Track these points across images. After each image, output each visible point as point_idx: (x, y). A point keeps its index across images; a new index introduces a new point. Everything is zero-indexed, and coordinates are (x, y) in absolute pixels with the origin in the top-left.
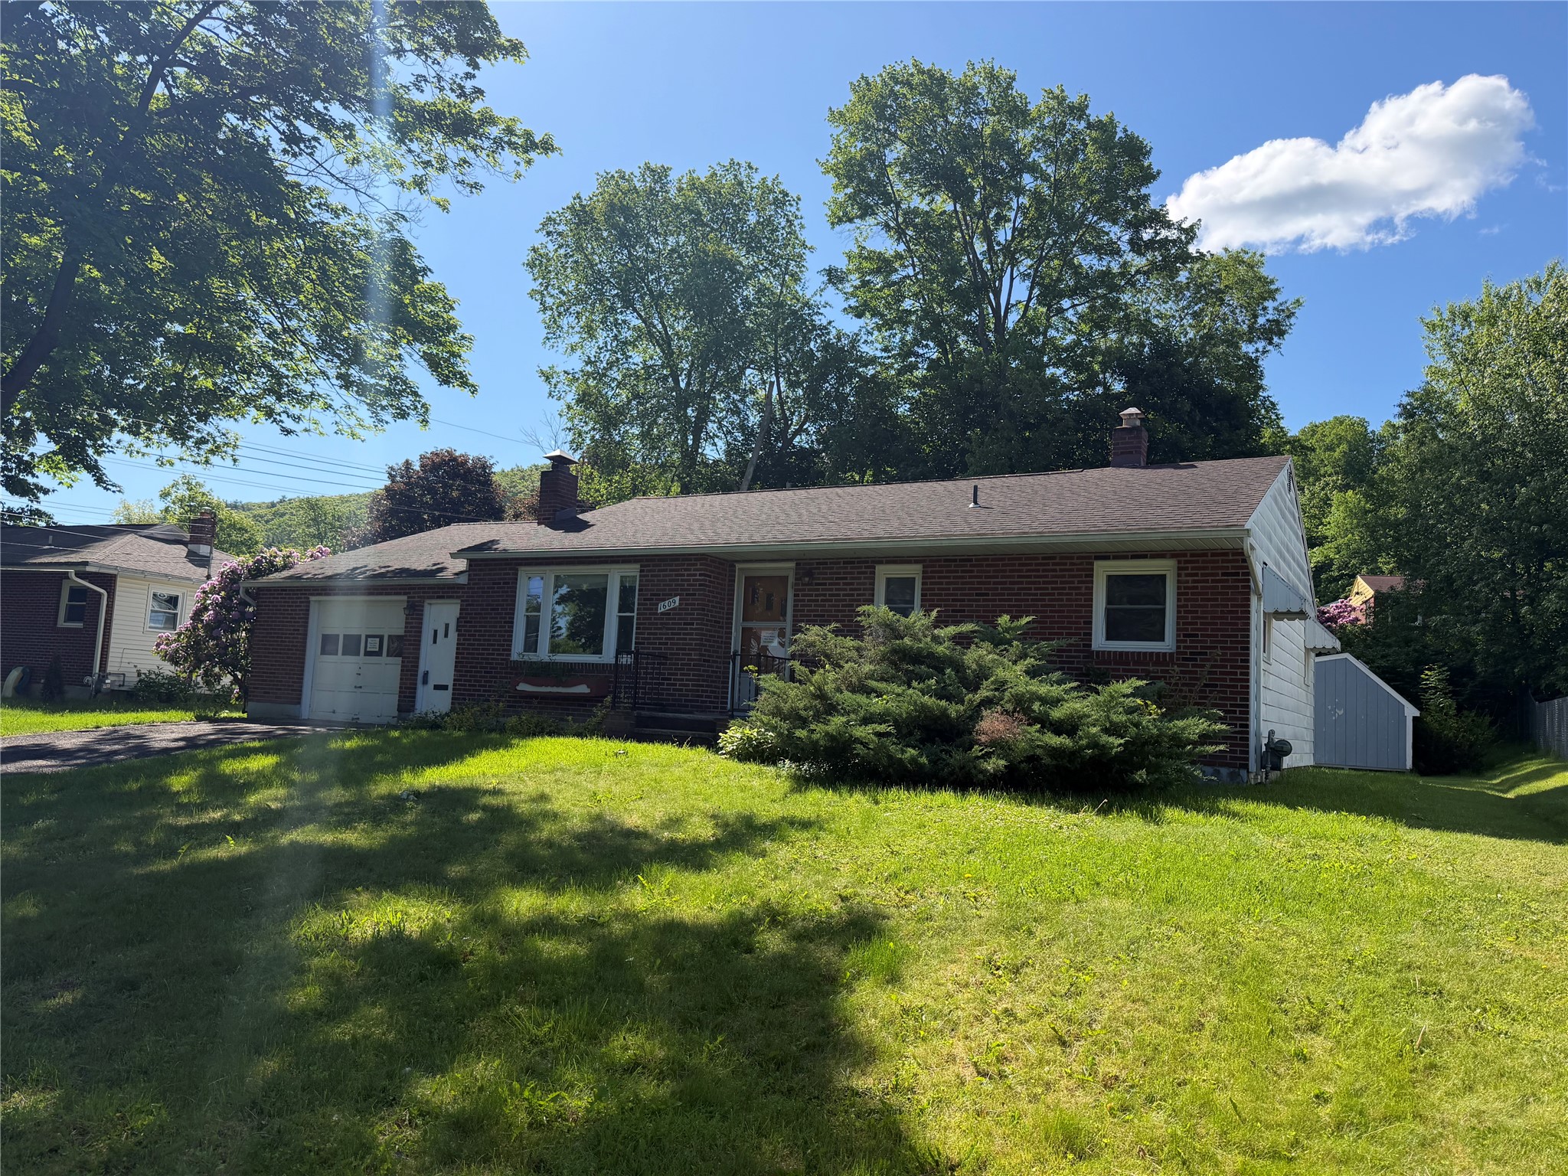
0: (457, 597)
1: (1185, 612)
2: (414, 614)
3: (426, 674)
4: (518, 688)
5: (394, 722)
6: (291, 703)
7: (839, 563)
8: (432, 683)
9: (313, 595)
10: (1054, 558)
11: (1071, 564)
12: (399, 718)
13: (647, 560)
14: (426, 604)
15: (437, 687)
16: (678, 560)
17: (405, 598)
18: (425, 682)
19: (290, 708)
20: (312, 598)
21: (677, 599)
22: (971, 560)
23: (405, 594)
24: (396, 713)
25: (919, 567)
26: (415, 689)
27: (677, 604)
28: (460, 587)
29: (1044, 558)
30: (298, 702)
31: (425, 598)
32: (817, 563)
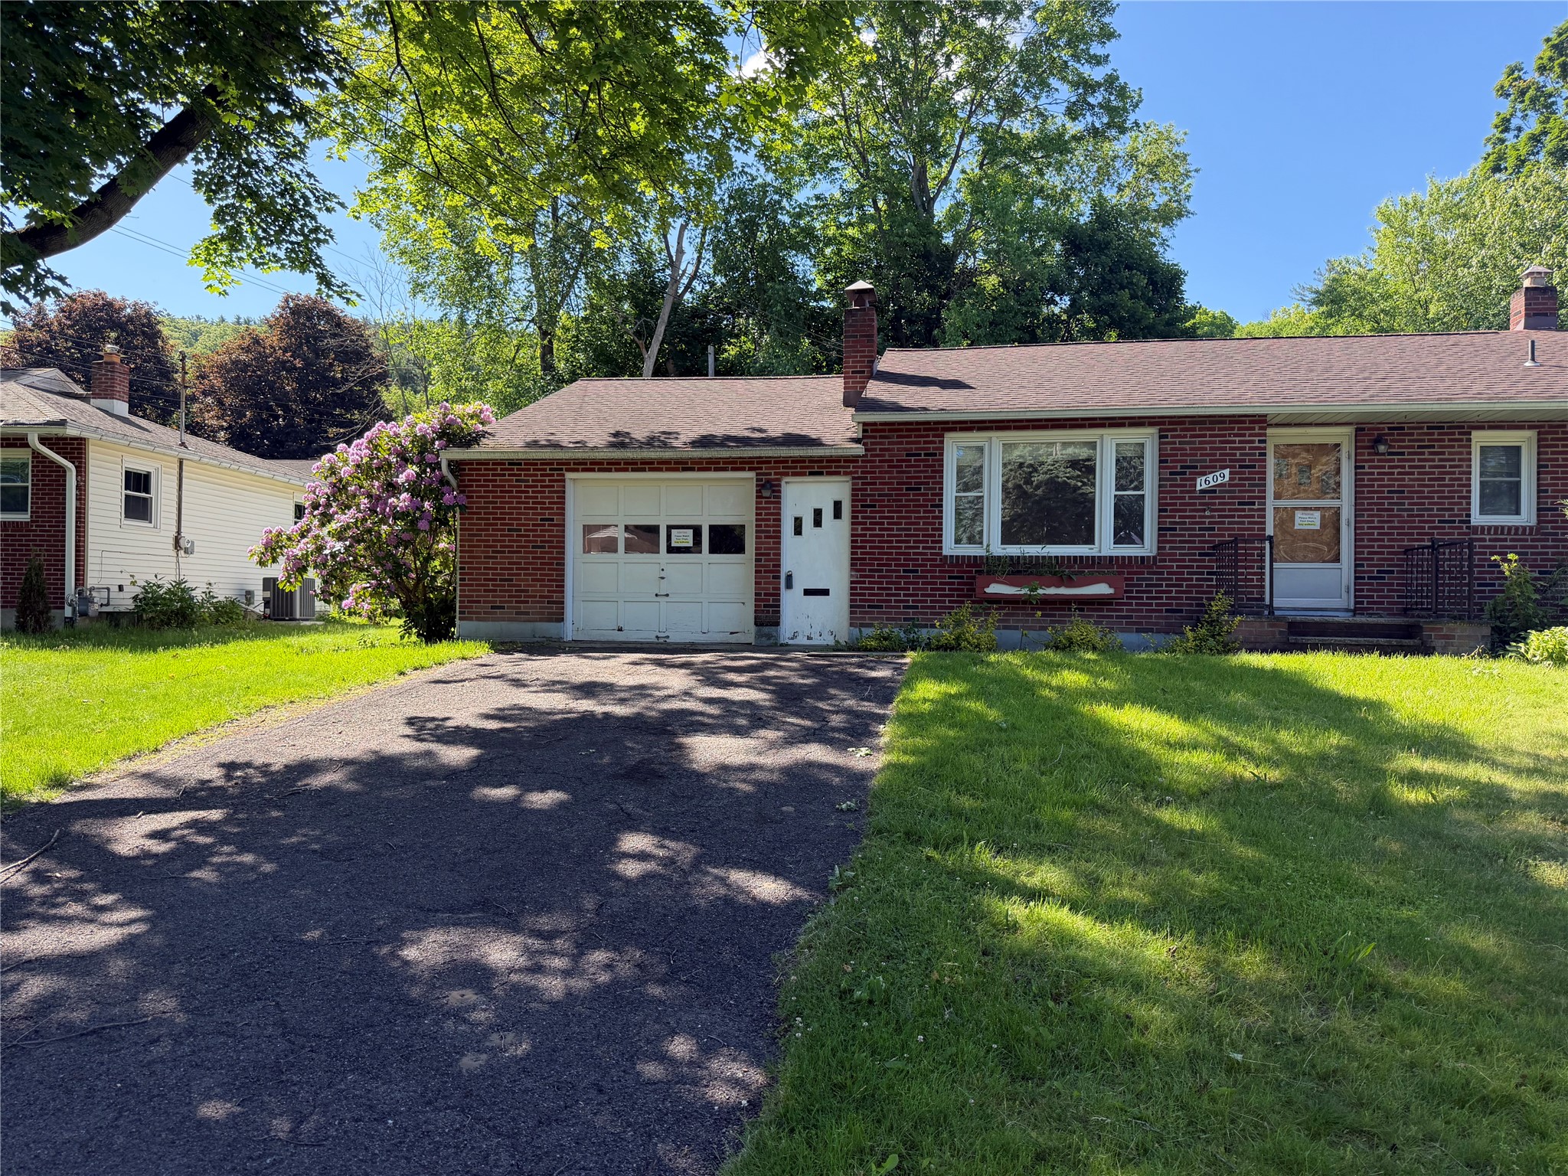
0: (846, 474)
2: (768, 494)
3: (789, 578)
4: (988, 590)
5: (750, 638)
6: (550, 620)
7: (1422, 428)
8: (799, 586)
9: (568, 470)
12: (759, 635)
13: (1170, 423)
14: (783, 483)
15: (808, 592)
16: (1224, 422)
17: (752, 475)
18: (789, 585)
19: (549, 628)
20: (569, 475)
21: (1227, 472)
23: (750, 469)
24: (753, 628)
25: (1531, 434)
26: (777, 595)
27: (1227, 479)
28: (852, 460)
30: (560, 619)
31: (787, 474)
32: (1389, 429)
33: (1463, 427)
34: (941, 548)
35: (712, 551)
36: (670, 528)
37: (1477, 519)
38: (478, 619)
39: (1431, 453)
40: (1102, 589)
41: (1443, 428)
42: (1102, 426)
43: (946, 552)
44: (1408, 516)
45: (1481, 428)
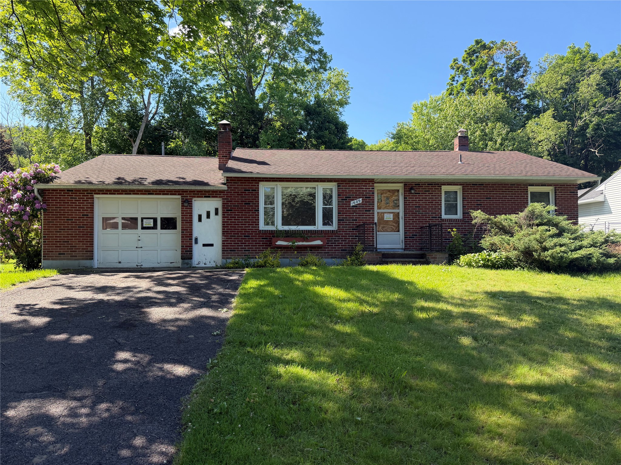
0: (220, 197)
1: (559, 205)
3: (196, 239)
4: (277, 243)
5: (179, 265)
6: (87, 259)
7: (426, 184)
8: (201, 243)
9: (95, 194)
10: (515, 185)
11: (521, 187)
12: (183, 264)
13: (341, 181)
14: (193, 200)
15: (204, 245)
16: (360, 181)
18: (196, 242)
20: (95, 196)
21: (361, 199)
22: (483, 185)
24: (180, 260)
25: (460, 187)
27: (361, 202)
28: (222, 191)
30: (92, 258)
31: (195, 197)
32: (415, 184)
33: (439, 184)
34: (259, 227)
35: (162, 229)
36: (142, 219)
37: (444, 216)
38: (52, 259)
39: (429, 193)
40: (318, 242)
41: (432, 184)
42: (317, 181)
43: (261, 228)
44: (422, 215)
45: (443, 185)
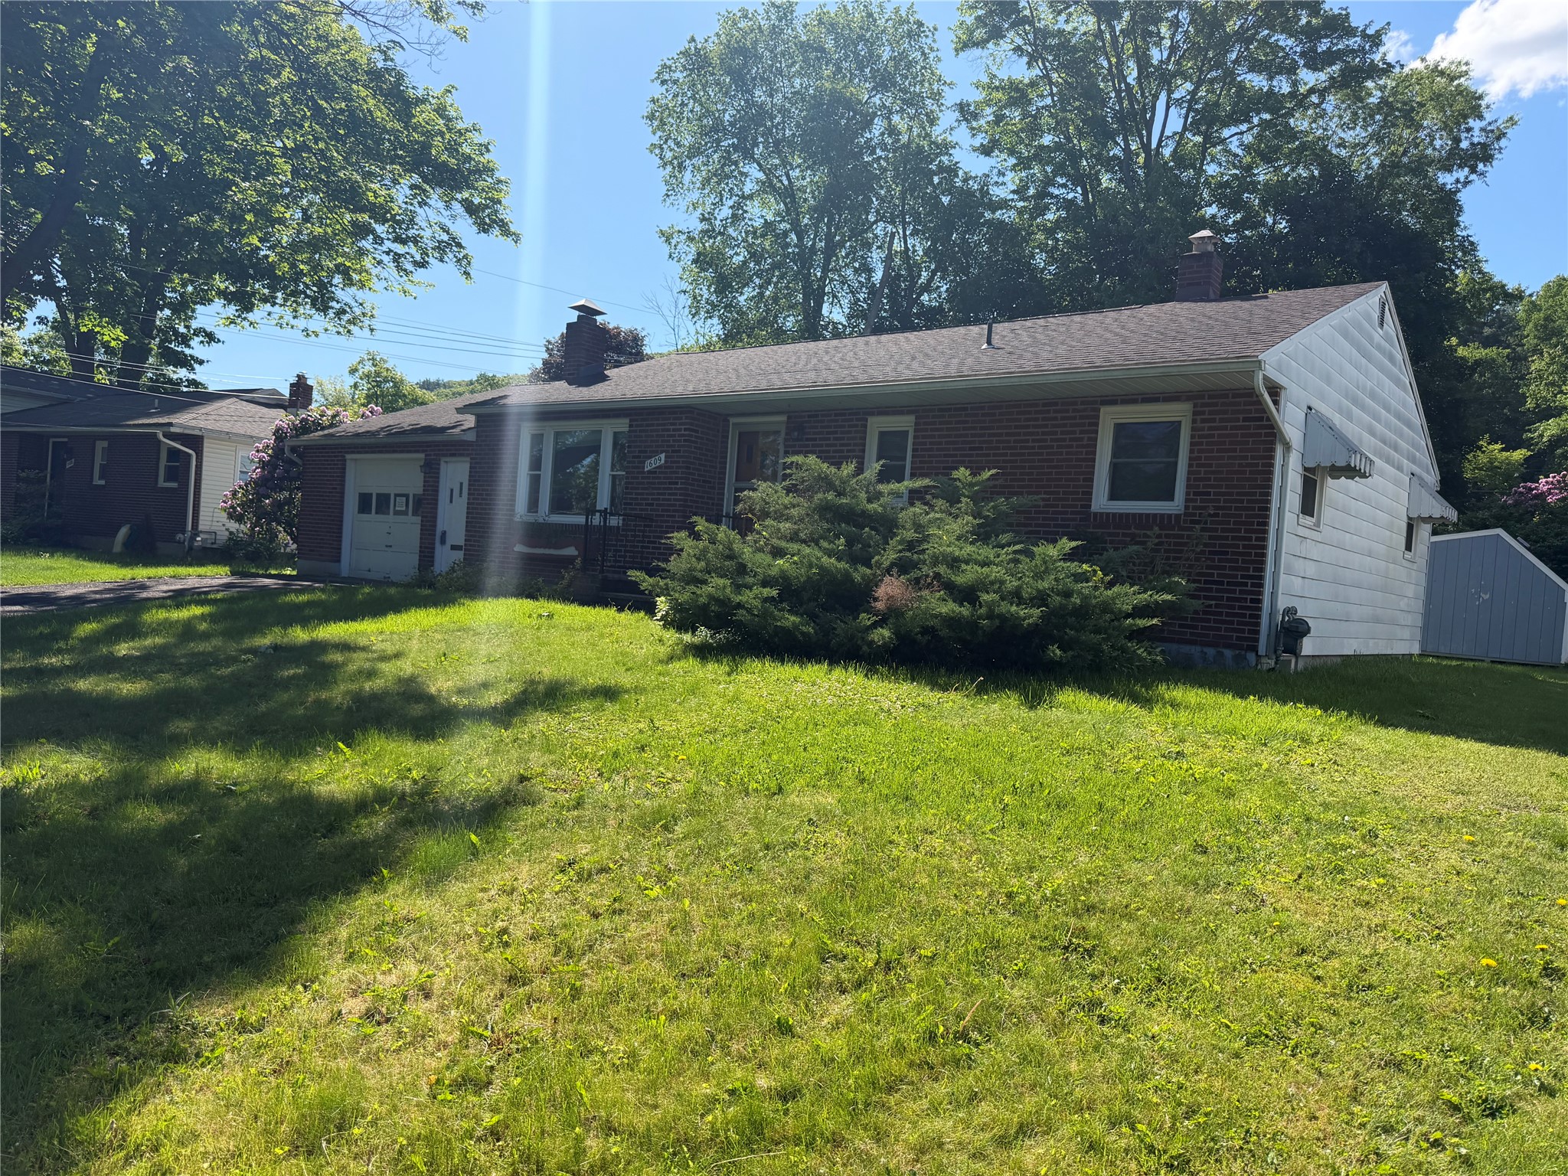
0: (468, 455)
1: (1198, 465)
2: (431, 471)
3: (444, 534)
5: (416, 581)
6: (333, 561)
7: (830, 414)
8: (450, 542)
9: (348, 453)
10: (1056, 404)
11: (1074, 411)
13: (636, 413)
14: (442, 463)
17: (422, 456)
18: (443, 542)
19: (332, 566)
20: (348, 456)
22: (965, 409)
23: (423, 451)
24: (417, 573)
25: (911, 418)
26: (434, 548)
28: (469, 444)
29: (1044, 405)
30: (337, 559)
31: (445, 455)
33: (862, 413)
34: (513, 515)
36: (396, 496)
39: (834, 439)
40: (571, 551)
41: (845, 414)
43: (517, 518)
45: (872, 414)
